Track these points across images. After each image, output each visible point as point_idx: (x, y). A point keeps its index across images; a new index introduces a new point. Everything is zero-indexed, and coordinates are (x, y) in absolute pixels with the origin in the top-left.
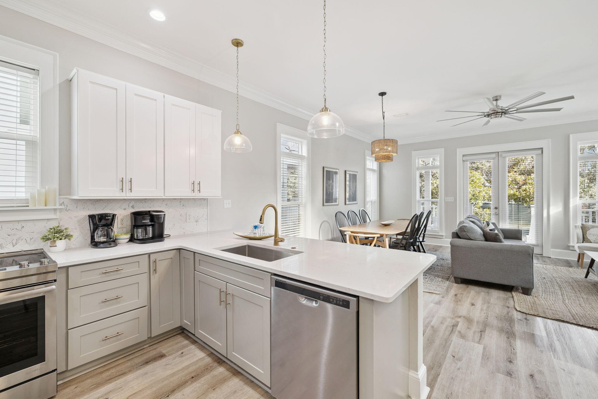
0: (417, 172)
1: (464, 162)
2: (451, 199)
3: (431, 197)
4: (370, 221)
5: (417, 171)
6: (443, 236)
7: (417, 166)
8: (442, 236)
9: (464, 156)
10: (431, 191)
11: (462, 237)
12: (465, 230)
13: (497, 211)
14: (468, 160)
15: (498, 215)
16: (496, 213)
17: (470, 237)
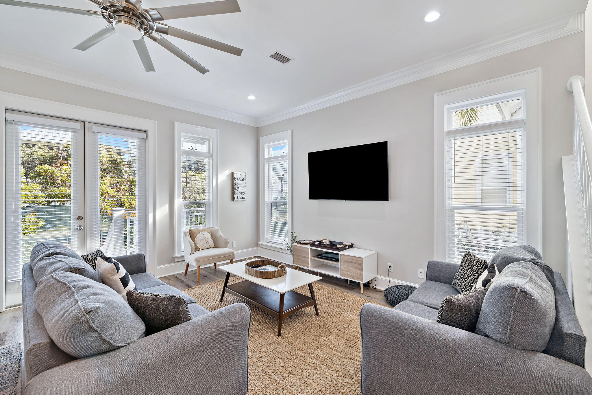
9: (8, 110)
11: (83, 353)
12: (94, 326)
13: (81, 223)
14: (20, 122)
15: (84, 231)
16: (80, 226)
17: (113, 342)
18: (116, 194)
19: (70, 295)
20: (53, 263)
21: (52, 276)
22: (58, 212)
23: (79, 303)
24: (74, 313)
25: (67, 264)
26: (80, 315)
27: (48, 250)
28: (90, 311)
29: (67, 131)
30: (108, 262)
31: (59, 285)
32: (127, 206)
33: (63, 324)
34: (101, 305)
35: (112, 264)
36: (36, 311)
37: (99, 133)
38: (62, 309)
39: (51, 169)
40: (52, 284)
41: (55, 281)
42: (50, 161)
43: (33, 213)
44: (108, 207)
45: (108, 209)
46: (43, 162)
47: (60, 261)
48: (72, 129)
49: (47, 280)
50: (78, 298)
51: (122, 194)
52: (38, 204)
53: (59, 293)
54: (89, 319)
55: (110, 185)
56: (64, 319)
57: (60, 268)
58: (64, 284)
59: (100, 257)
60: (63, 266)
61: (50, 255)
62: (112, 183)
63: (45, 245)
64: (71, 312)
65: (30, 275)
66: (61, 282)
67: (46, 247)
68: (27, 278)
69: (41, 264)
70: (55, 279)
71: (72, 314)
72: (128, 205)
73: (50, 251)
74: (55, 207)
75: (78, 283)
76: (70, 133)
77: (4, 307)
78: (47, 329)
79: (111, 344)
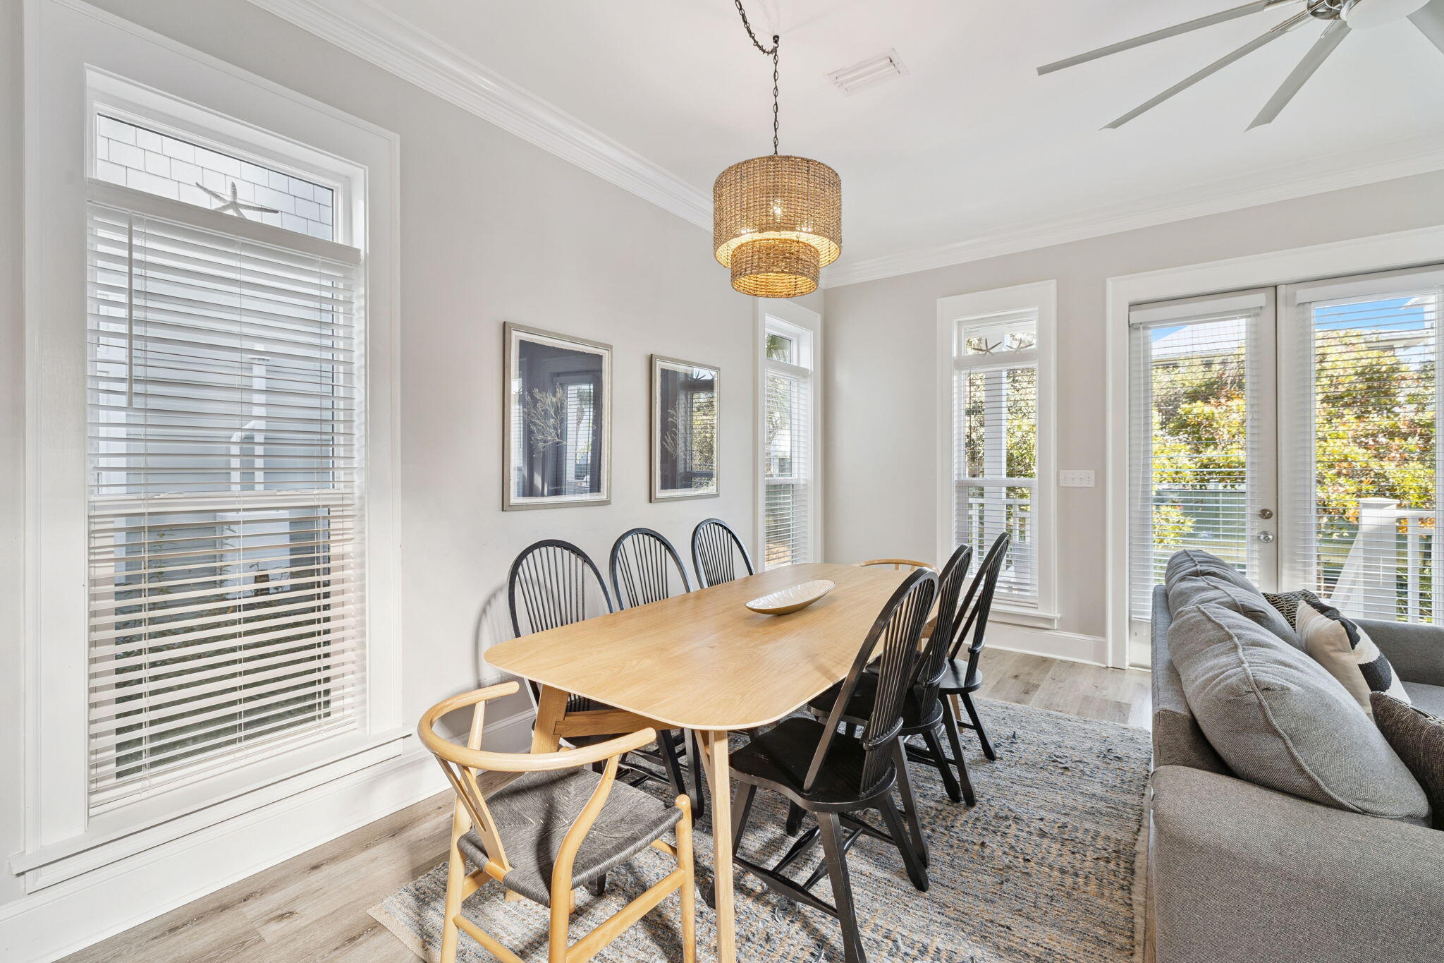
0: (955, 378)
1: (1134, 334)
2: (1082, 478)
3: (1004, 471)
4: (751, 573)
5: (956, 372)
6: (1053, 620)
7: (955, 354)
8: (1050, 620)
9: (1134, 305)
10: (1004, 453)
11: (1252, 770)
12: (1274, 722)
13: (1269, 524)
14: (1150, 322)
15: (1274, 545)
16: (1265, 533)
17: (1322, 784)
18: (1375, 465)
19: (1229, 650)
20: (1203, 589)
21: (1199, 608)
22: (1223, 503)
23: (1246, 665)
24: (1233, 680)
25: (1229, 595)
26: (1245, 688)
27: (1196, 565)
28: (1267, 689)
29: (1235, 318)
30: (1327, 617)
31: (1209, 626)
32: (1411, 498)
33: (1214, 693)
34: (1294, 688)
35: (1337, 622)
36: (1171, 662)
37: (1313, 305)
38: (1212, 668)
39: (1208, 409)
40: (1199, 621)
41: (1204, 618)
42: (1206, 393)
43: (1174, 502)
44: (1348, 497)
45: (1349, 505)
46: (1194, 397)
47: (1216, 588)
48: (1248, 310)
49: (1189, 612)
50: (1243, 658)
51: (1396, 463)
52: (1184, 485)
53: (1210, 641)
54: (1265, 703)
55: (1355, 439)
56: (1216, 685)
57: (1215, 599)
58: (1220, 627)
59: (1307, 601)
60: (1221, 598)
61: (1197, 574)
62: (1362, 433)
63: (1189, 556)
64: (1230, 677)
65: (1164, 605)
66: (1213, 622)
67: (1192, 559)
68: (1159, 609)
69: (1182, 587)
70: (1203, 613)
71: (1229, 681)
72: (1416, 496)
73: (1199, 567)
74: (1216, 493)
75: (1248, 632)
76: (1243, 321)
77: (1127, 664)
78: (1187, 695)
79: (1318, 785)
